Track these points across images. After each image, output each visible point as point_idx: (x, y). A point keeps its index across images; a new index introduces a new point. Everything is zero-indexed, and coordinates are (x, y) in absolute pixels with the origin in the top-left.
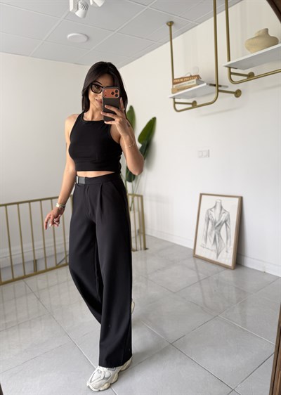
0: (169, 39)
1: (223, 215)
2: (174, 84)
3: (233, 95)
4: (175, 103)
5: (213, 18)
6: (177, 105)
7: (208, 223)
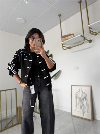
1: (84, 95)
4: (63, 47)
5: (80, 12)
6: (64, 48)
7: (77, 99)
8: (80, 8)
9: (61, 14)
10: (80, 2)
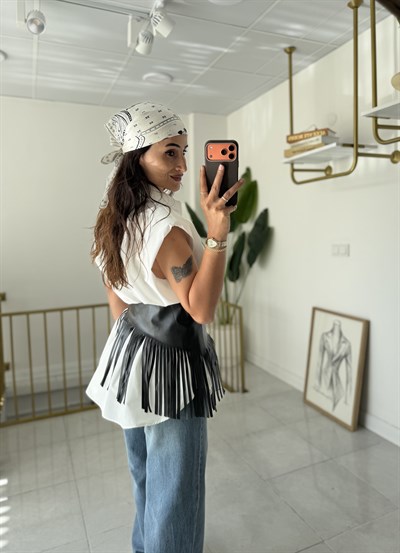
0: (287, 75)
1: (343, 345)
2: (289, 142)
3: (388, 160)
4: (293, 170)
5: (352, 42)
7: (323, 354)
10: (354, 4)
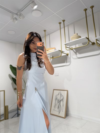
7: (56, 100)
8: (59, 28)
9: (46, 30)
